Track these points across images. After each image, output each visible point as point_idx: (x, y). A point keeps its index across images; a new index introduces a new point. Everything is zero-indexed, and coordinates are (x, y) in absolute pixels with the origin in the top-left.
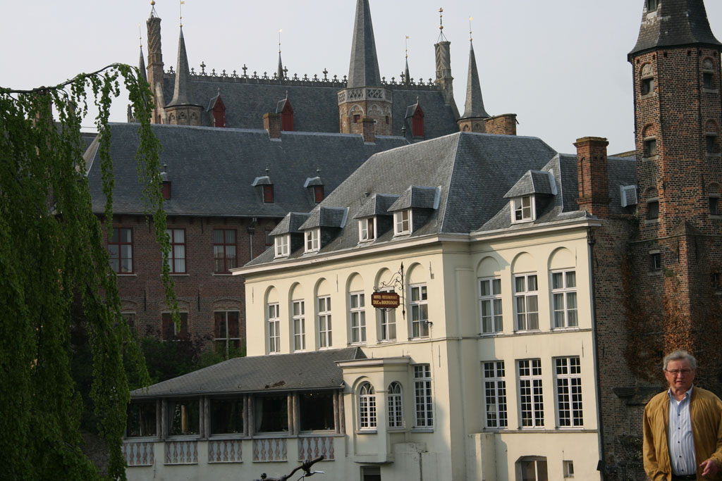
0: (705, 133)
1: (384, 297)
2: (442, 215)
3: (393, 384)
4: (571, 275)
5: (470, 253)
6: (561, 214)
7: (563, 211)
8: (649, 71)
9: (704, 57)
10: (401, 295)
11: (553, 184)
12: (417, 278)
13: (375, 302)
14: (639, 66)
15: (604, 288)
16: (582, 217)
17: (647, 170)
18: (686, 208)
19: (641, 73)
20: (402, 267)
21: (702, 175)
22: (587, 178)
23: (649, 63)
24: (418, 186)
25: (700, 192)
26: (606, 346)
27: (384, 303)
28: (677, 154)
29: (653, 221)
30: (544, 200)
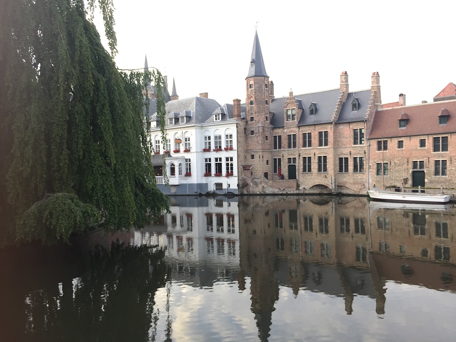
0: (265, 100)
1: (178, 140)
2: (194, 118)
3: (180, 164)
4: (231, 136)
5: (202, 129)
6: (228, 119)
8: (252, 82)
9: (266, 80)
10: (182, 140)
11: (225, 111)
12: (187, 136)
13: (176, 142)
14: (249, 81)
15: (239, 139)
16: (234, 120)
17: (251, 109)
18: (261, 119)
19: (249, 83)
20: (182, 132)
21: (265, 110)
22: (236, 110)
23: (252, 80)
24: (187, 110)
25: (264, 115)
26: (239, 154)
28: (259, 105)
29: (252, 122)
30: (223, 115)
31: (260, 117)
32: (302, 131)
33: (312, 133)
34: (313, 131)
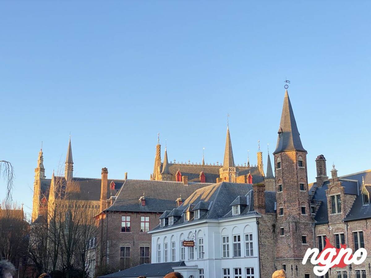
0: (299, 183)
1: (188, 243)
2: (210, 211)
3: (191, 276)
4: (251, 236)
5: (219, 226)
6: (248, 212)
7: (250, 211)
8: (279, 160)
9: (298, 155)
10: (195, 242)
11: (248, 201)
12: (200, 235)
13: (184, 244)
14: (276, 158)
15: (263, 241)
16: (255, 213)
17: (279, 196)
18: (292, 211)
19: (277, 161)
20: (196, 231)
21: (299, 198)
22: (256, 199)
23: (279, 157)
25: (298, 205)
26: (264, 264)
27: (188, 245)
28: (289, 191)
29: (281, 216)
30: (244, 207)
31: (291, 208)
32: (351, 229)
33: (364, 232)
34: (364, 229)
